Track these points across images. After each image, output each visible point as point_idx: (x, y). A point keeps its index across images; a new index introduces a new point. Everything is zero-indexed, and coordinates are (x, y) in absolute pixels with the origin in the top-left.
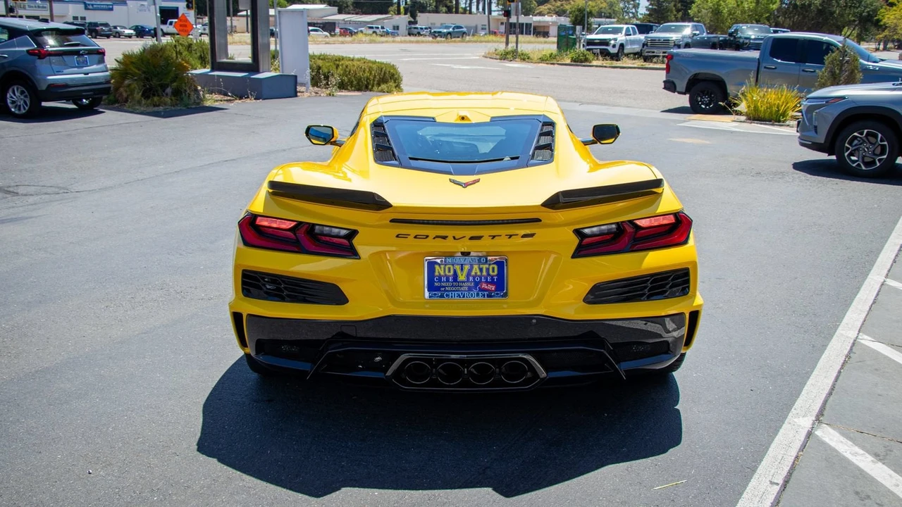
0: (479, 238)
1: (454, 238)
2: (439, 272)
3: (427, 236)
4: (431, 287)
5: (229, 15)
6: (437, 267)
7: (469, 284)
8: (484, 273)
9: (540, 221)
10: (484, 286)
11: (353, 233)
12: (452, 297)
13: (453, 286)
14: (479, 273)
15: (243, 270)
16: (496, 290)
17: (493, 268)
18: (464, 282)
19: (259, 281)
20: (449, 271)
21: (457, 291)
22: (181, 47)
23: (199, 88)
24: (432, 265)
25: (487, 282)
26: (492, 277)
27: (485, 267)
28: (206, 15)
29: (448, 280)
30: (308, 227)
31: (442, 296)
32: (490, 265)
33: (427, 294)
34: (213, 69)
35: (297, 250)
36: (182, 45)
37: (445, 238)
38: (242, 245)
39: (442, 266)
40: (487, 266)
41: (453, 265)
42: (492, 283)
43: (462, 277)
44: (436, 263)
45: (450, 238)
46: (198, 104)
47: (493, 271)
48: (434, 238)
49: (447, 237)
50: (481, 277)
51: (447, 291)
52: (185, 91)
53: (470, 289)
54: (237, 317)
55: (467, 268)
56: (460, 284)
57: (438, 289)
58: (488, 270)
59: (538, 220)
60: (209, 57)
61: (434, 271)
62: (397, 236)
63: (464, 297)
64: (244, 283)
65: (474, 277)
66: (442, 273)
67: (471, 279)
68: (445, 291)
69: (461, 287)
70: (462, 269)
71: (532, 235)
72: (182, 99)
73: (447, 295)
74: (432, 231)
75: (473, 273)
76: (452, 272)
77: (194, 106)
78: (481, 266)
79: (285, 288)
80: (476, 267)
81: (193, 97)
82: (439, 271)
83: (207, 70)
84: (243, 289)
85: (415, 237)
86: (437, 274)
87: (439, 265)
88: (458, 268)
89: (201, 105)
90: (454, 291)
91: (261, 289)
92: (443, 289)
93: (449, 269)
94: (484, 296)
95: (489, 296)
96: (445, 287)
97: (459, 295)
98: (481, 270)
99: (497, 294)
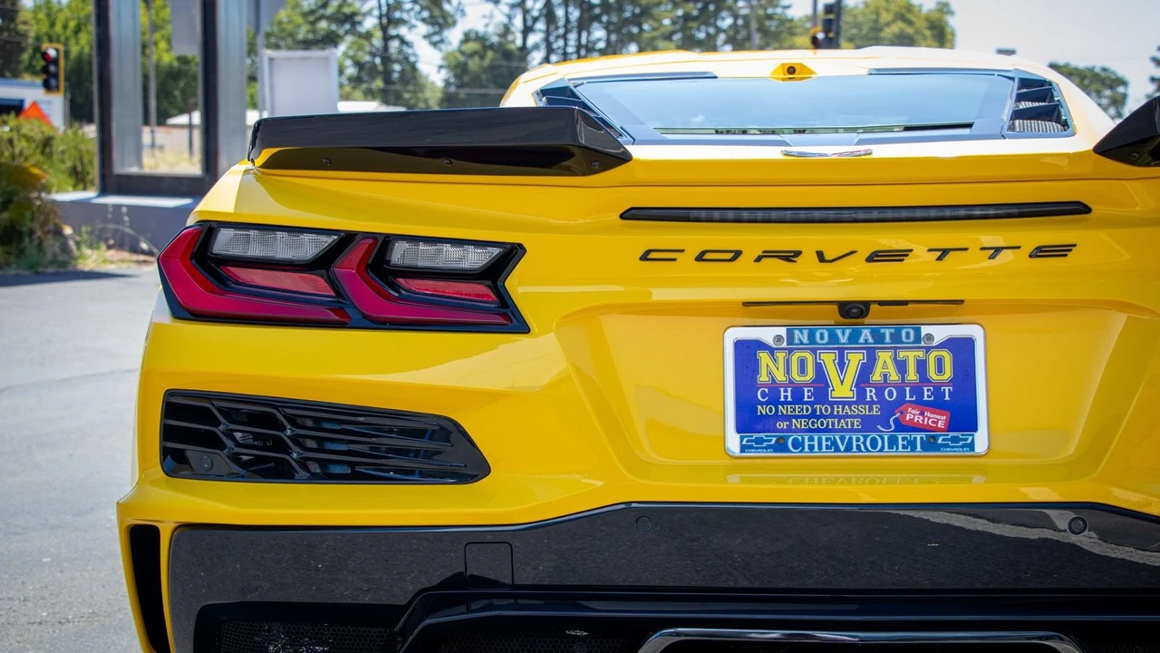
0: (898, 256)
1: (820, 256)
2: (770, 373)
3: (738, 254)
4: (748, 421)
5: (146, 122)
6: (764, 357)
7: (864, 410)
8: (912, 376)
9: (1087, 210)
10: (912, 415)
11: (511, 255)
12: (811, 448)
13: (813, 415)
14: (894, 377)
15: (170, 393)
16: (951, 427)
17: (940, 362)
18: (850, 404)
19: (218, 423)
20: (803, 370)
21: (826, 430)
22: (24, 143)
23: (68, 231)
24: (747, 353)
25: (920, 403)
26: (937, 387)
27: (911, 357)
28: (90, 121)
29: (798, 398)
30: (371, 247)
31: (781, 446)
32: (928, 349)
33: (733, 441)
34: (104, 191)
35: (335, 317)
36: (28, 138)
37: (790, 256)
38: (165, 316)
39: (781, 356)
40: (921, 354)
41: (814, 351)
42: (937, 405)
43: (842, 388)
44: (759, 345)
45: (809, 258)
46: (64, 264)
47: (940, 369)
48: (758, 259)
49: (797, 254)
50: (901, 390)
51: (797, 431)
52: (31, 233)
53: (868, 424)
54: (142, 541)
55: (855, 360)
56: (838, 410)
57: (765, 424)
58: (922, 366)
59: (1079, 209)
60: (95, 172)
61: (756, 371)
62: (644, 257)
63: (848, 448)
64: (168, 433)
65: (880, 389)
66: (780, 376)
67: (871, 393)
68: (789, 430)
69: (840, 417)
70: (842, 365)
71: (1061, 251)
72: (21, 252)
73: (797, 444)
74: (752, 239)
75: (876, 377)
76: (810, 374)
77: (50, 270)
78: (902, 354)
79: (295, 439)
80: (884, 357)
81: (52, 245)
82: (770, 369)
83: (90, 194)
84: (165, 452)
85: (700, 258)
86: (763, 377)
87: (771, 351)
88: (829, 359)
89: (70, 268)
90: (818, 430)
91: (222, 446)
92: (783, 425)
93: (802, 363)
94: (912, 444)
95: (930, 445)
96: (788, 418)
97: (834, 443)
98: (901, 366)
99: (955, 440)
